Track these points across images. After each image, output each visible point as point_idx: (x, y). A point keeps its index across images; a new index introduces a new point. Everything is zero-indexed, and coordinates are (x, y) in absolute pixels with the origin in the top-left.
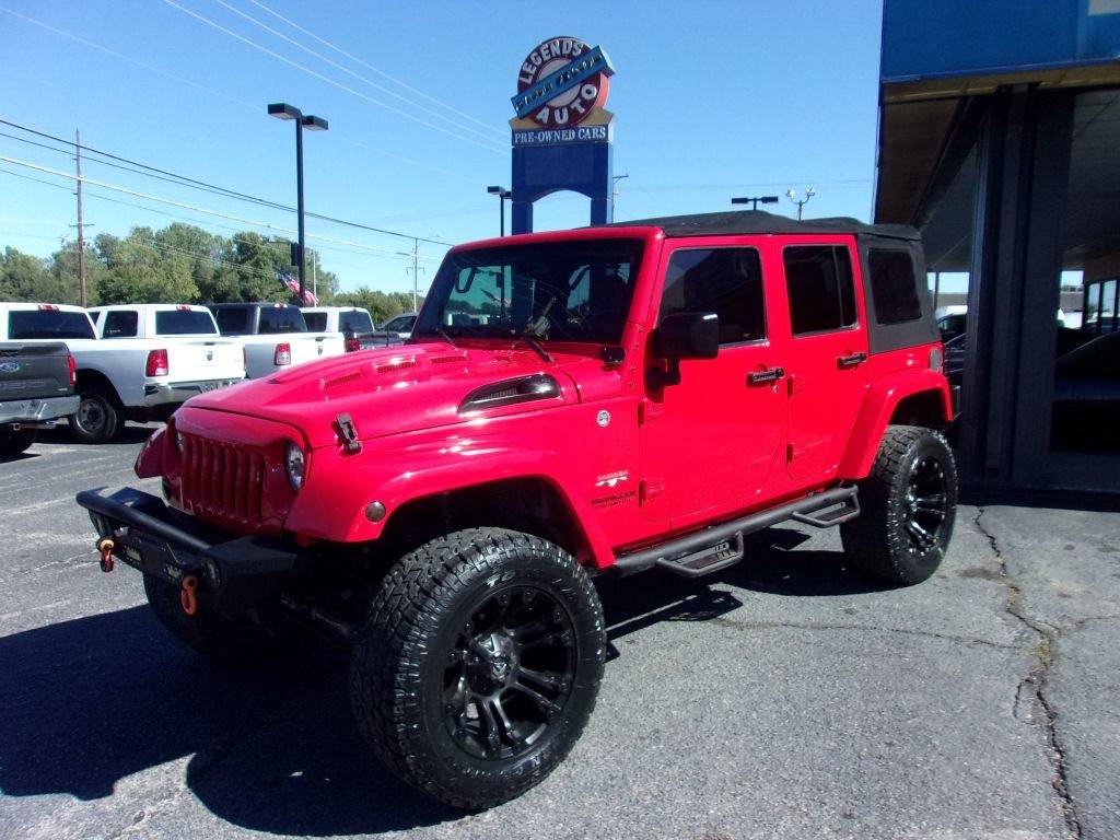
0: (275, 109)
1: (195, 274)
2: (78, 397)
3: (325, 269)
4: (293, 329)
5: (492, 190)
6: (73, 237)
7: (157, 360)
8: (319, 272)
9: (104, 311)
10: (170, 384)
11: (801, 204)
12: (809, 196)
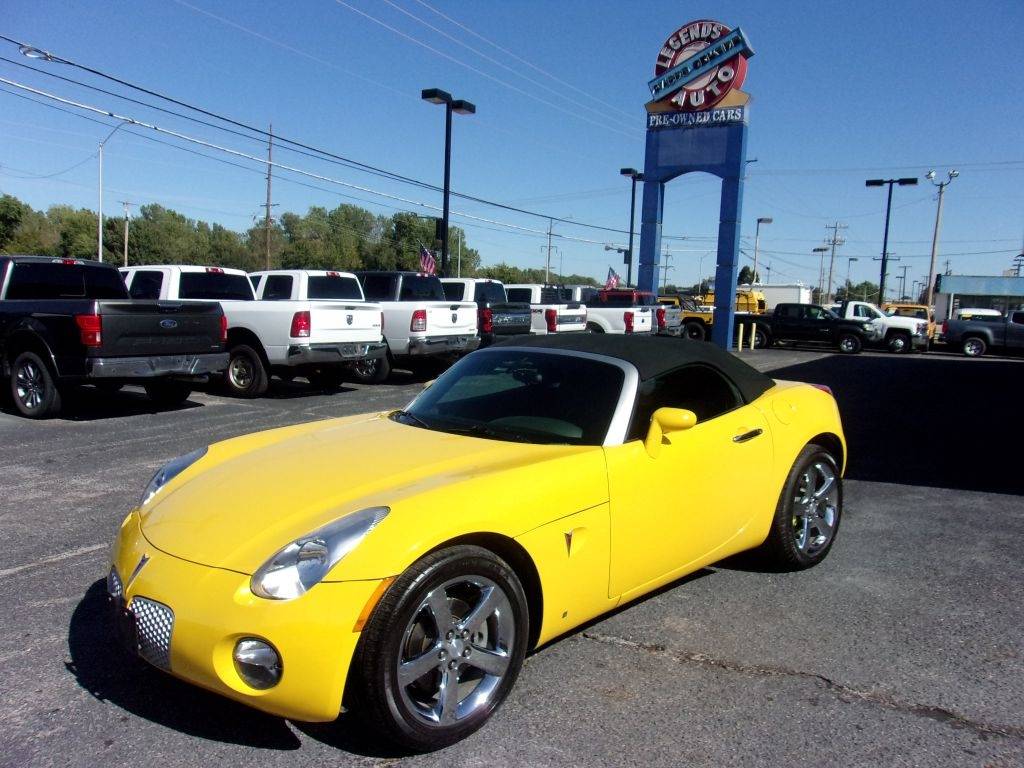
0: (428, 94)
1: (359, 248)
2: (228, 354)
3: (469, 246)
4: (432, 296)
5: (625, 172)
6: (262, 216)
7: (301, 322)
8: (464, 249)
9: (265, 275)
10: (311, 345)
11: (941, 186)
12: (951, 177)
